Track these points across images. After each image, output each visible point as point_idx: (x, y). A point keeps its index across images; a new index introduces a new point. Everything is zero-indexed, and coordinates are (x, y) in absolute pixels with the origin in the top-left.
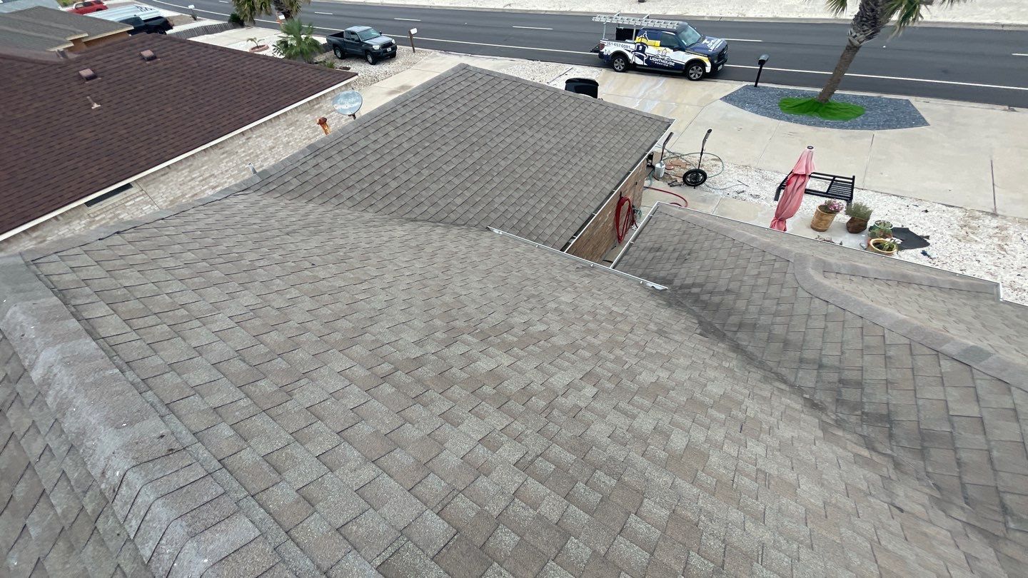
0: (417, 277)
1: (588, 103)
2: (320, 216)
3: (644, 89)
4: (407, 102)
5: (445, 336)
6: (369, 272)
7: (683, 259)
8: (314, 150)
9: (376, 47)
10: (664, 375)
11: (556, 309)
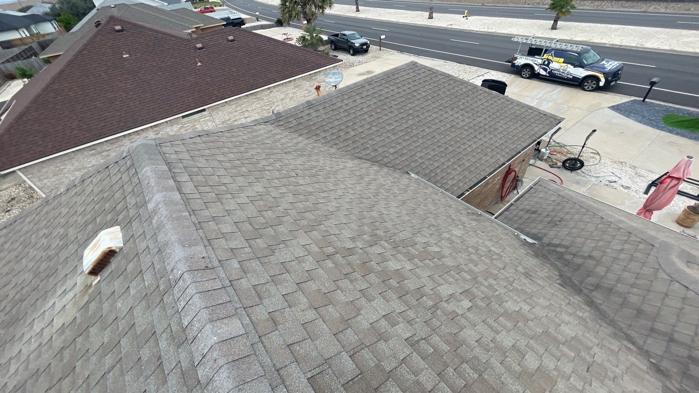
1: (498, 98)
2: (305, 146)
3: (543, 92)
5: (369, 238)
6: (328, 186)
7: (553, 224)
8: (310, 105)
9: (357, 45)
10: (526, 308)
11: (448, 239)
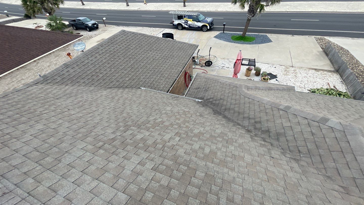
0: (112, 109)
1: (170, 41)
3: (189, 35)
4: (103, 45)
6: (93, 109)
7: (206, 90)
8: (66, 66)
9: (90, 25)
11: (165, 113)
